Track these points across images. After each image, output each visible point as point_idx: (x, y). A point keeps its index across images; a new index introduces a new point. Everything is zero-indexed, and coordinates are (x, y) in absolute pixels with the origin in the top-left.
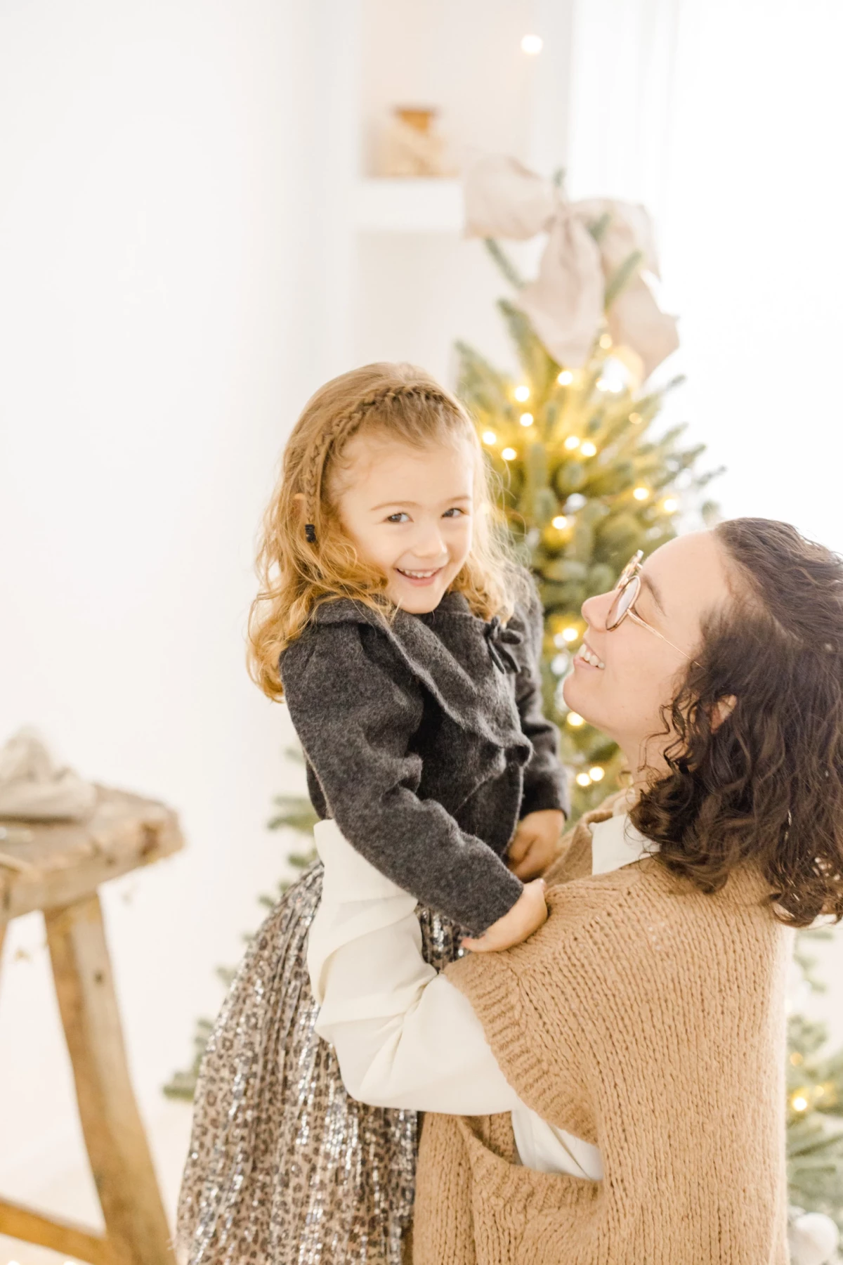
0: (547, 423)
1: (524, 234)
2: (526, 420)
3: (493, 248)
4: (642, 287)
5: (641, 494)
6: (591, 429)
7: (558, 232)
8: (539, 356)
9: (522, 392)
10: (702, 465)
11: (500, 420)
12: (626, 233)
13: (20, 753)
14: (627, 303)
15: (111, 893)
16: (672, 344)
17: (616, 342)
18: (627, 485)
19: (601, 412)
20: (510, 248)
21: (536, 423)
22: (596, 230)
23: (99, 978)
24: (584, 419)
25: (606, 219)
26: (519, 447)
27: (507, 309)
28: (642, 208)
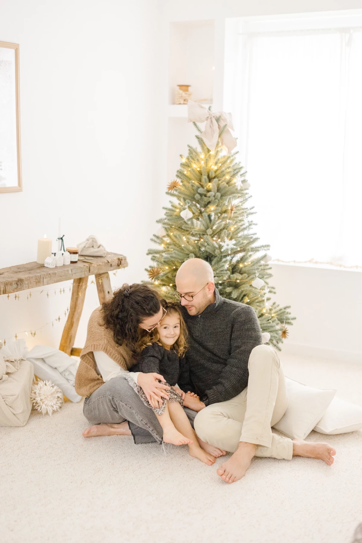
0: (206, 162)
1: (202, 121)
2: (202, 162)
3: (195, 124)
4: (228, 131)
5: (227, 177)
6: (216, 163)
7: (209, 120)
8: (205, 148)
9: (202, 156)
10: (242, 171)
11: (196, 162)
12: (225, 120)
13: (90, 241)
14: (224, 135)
15: (111, 273)
16: (235, 145)
17: (222, 144)
18: (224, 175)
19: (218, 160)
20: (198, 124)
21: (204, 163)
22: (218, 120)
23: (108, 292)
24: (215, 162)
25: (220, 117)
26: (200, 168)
27: (197, 137)
28: (230, 114)
